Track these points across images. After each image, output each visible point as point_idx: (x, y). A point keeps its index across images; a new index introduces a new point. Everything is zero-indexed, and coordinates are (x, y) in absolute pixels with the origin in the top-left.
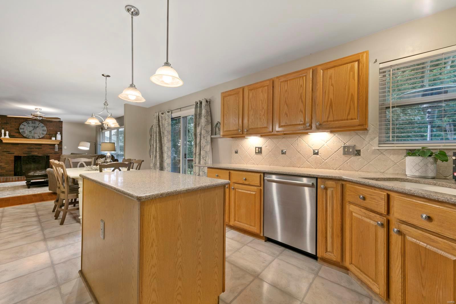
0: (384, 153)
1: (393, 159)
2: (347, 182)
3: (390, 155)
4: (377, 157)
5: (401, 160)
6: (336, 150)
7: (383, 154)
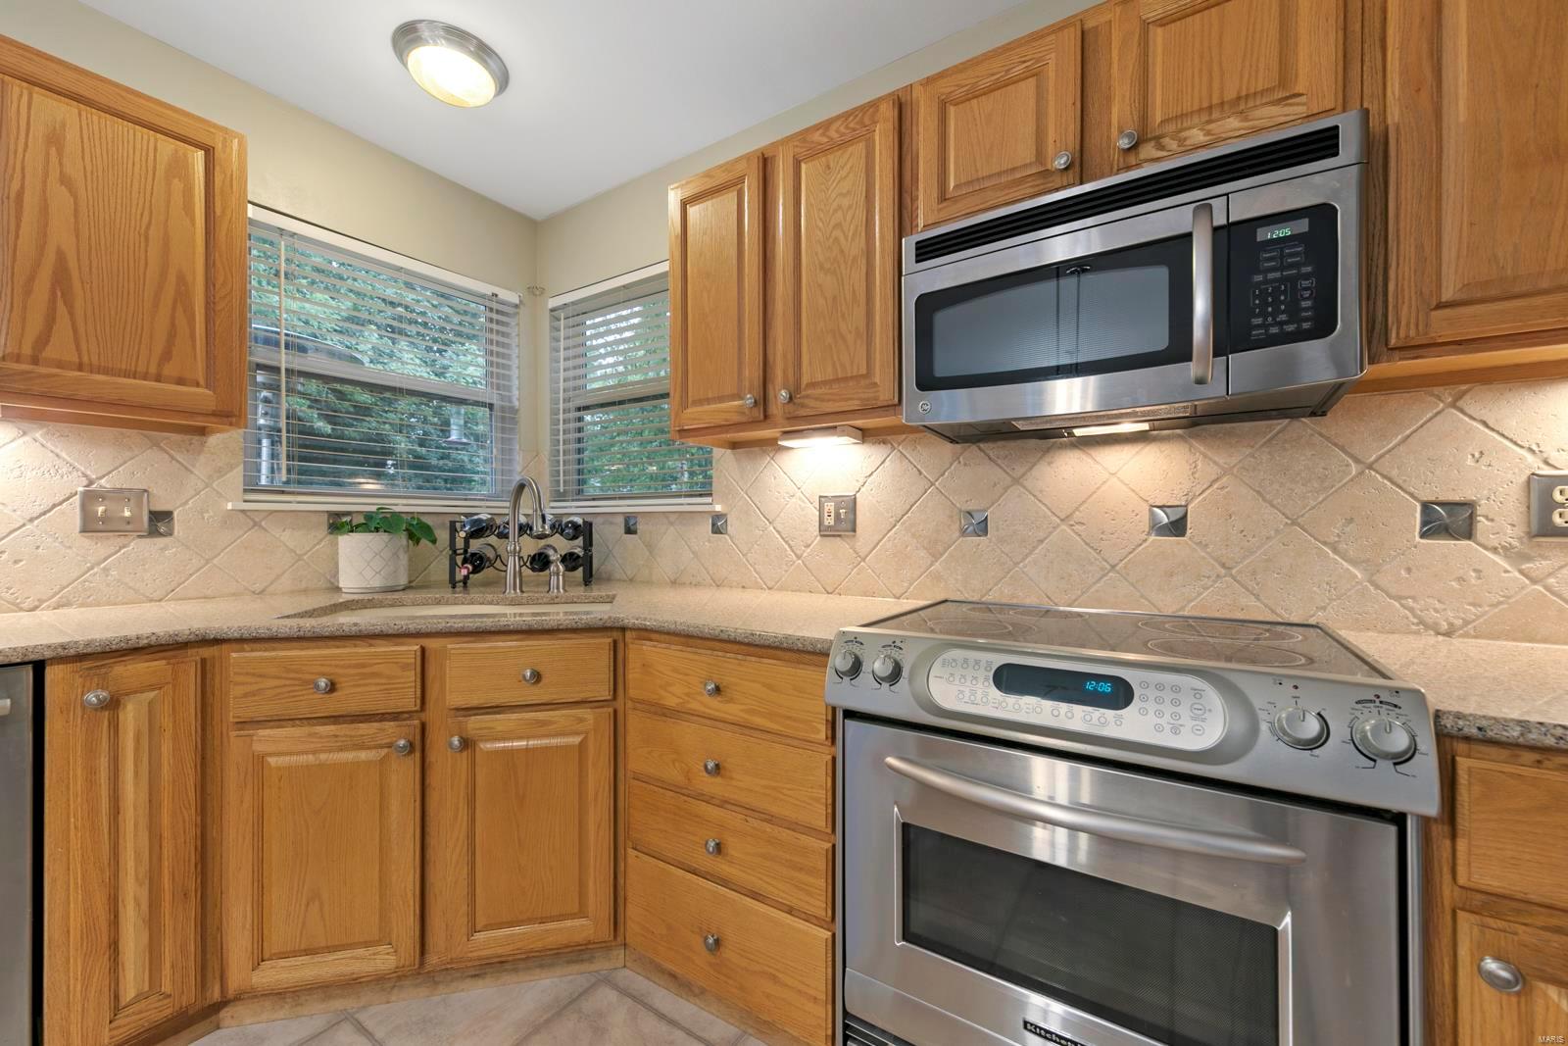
0: (263, 523)
1: (291, 545)
2: (225, 647)
3: (284, 530)
4: (238, 538)
5: (315, 545)
6: (38, 510)
7: (260, 526)
